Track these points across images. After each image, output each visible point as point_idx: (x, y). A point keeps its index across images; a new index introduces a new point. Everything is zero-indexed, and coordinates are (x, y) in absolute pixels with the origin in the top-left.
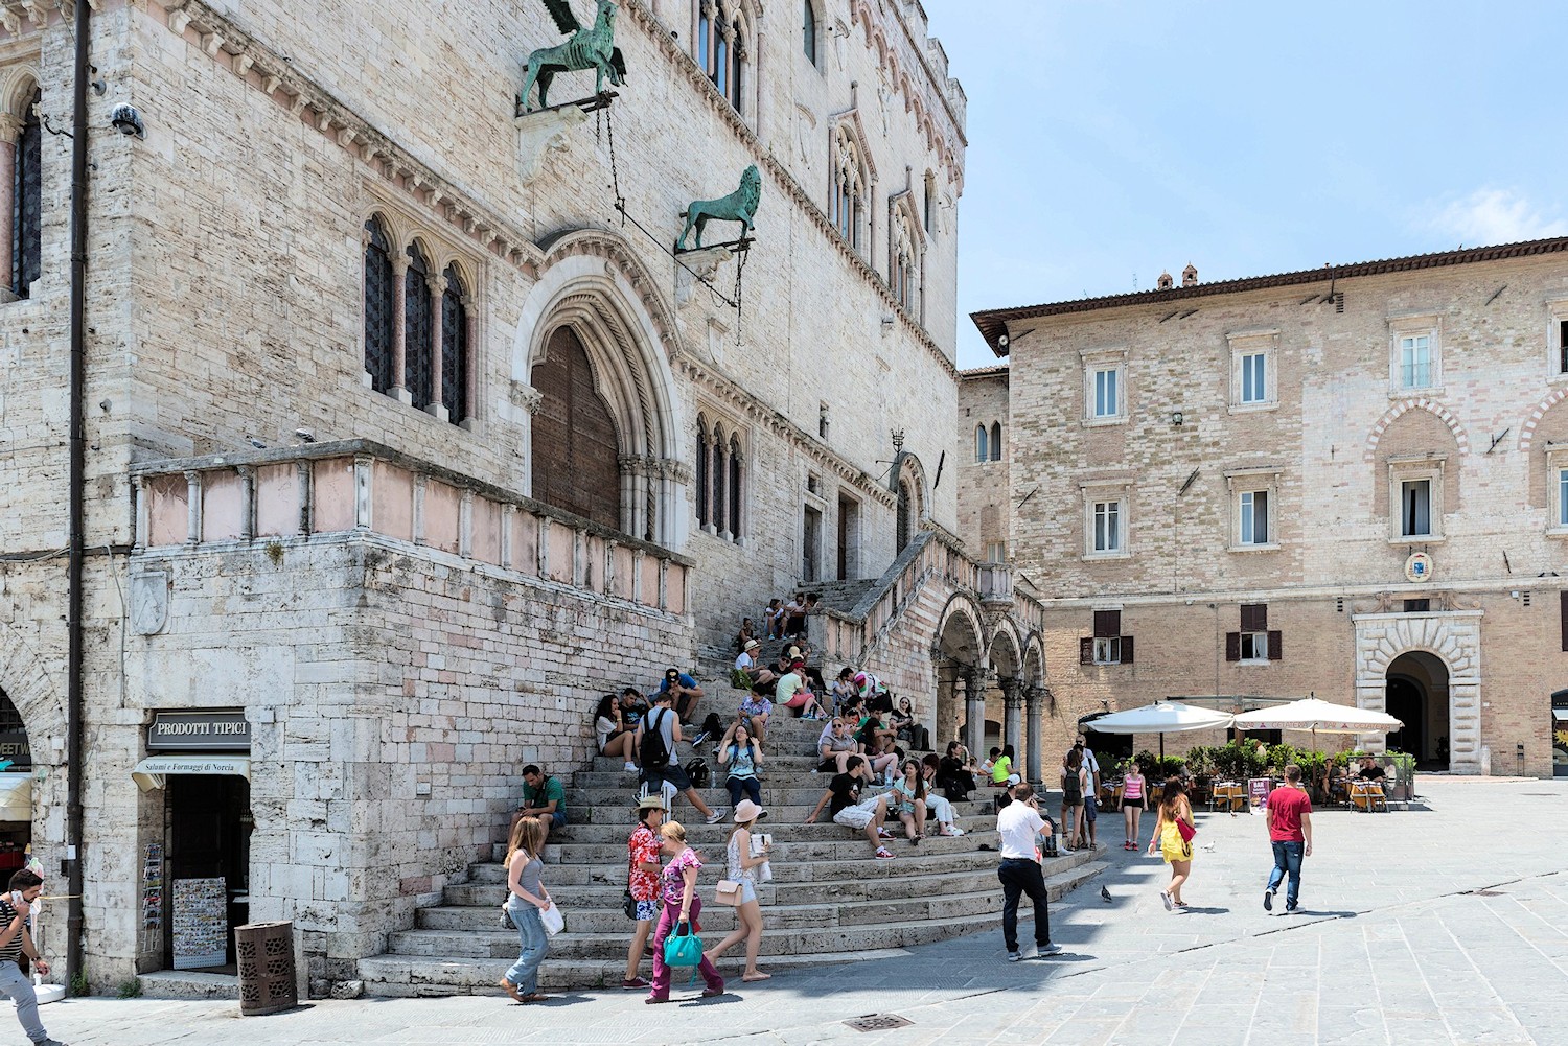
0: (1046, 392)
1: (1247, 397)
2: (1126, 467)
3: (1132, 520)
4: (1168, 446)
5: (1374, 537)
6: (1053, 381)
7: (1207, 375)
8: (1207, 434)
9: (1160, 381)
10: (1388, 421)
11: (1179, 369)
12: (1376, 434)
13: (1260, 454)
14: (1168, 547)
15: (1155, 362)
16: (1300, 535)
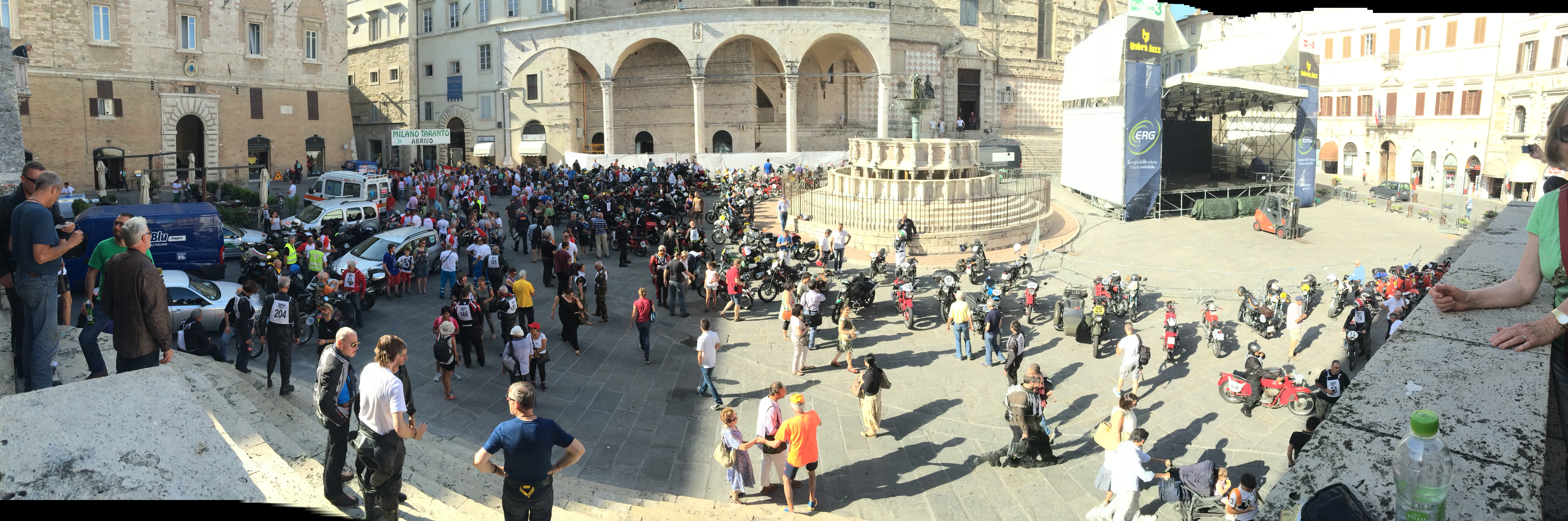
3: (20, 11)
5: (168, 46)
14: (47, 35)
16: (129, 40)
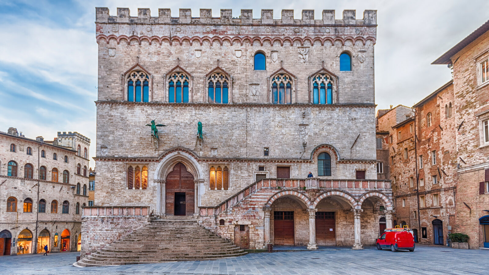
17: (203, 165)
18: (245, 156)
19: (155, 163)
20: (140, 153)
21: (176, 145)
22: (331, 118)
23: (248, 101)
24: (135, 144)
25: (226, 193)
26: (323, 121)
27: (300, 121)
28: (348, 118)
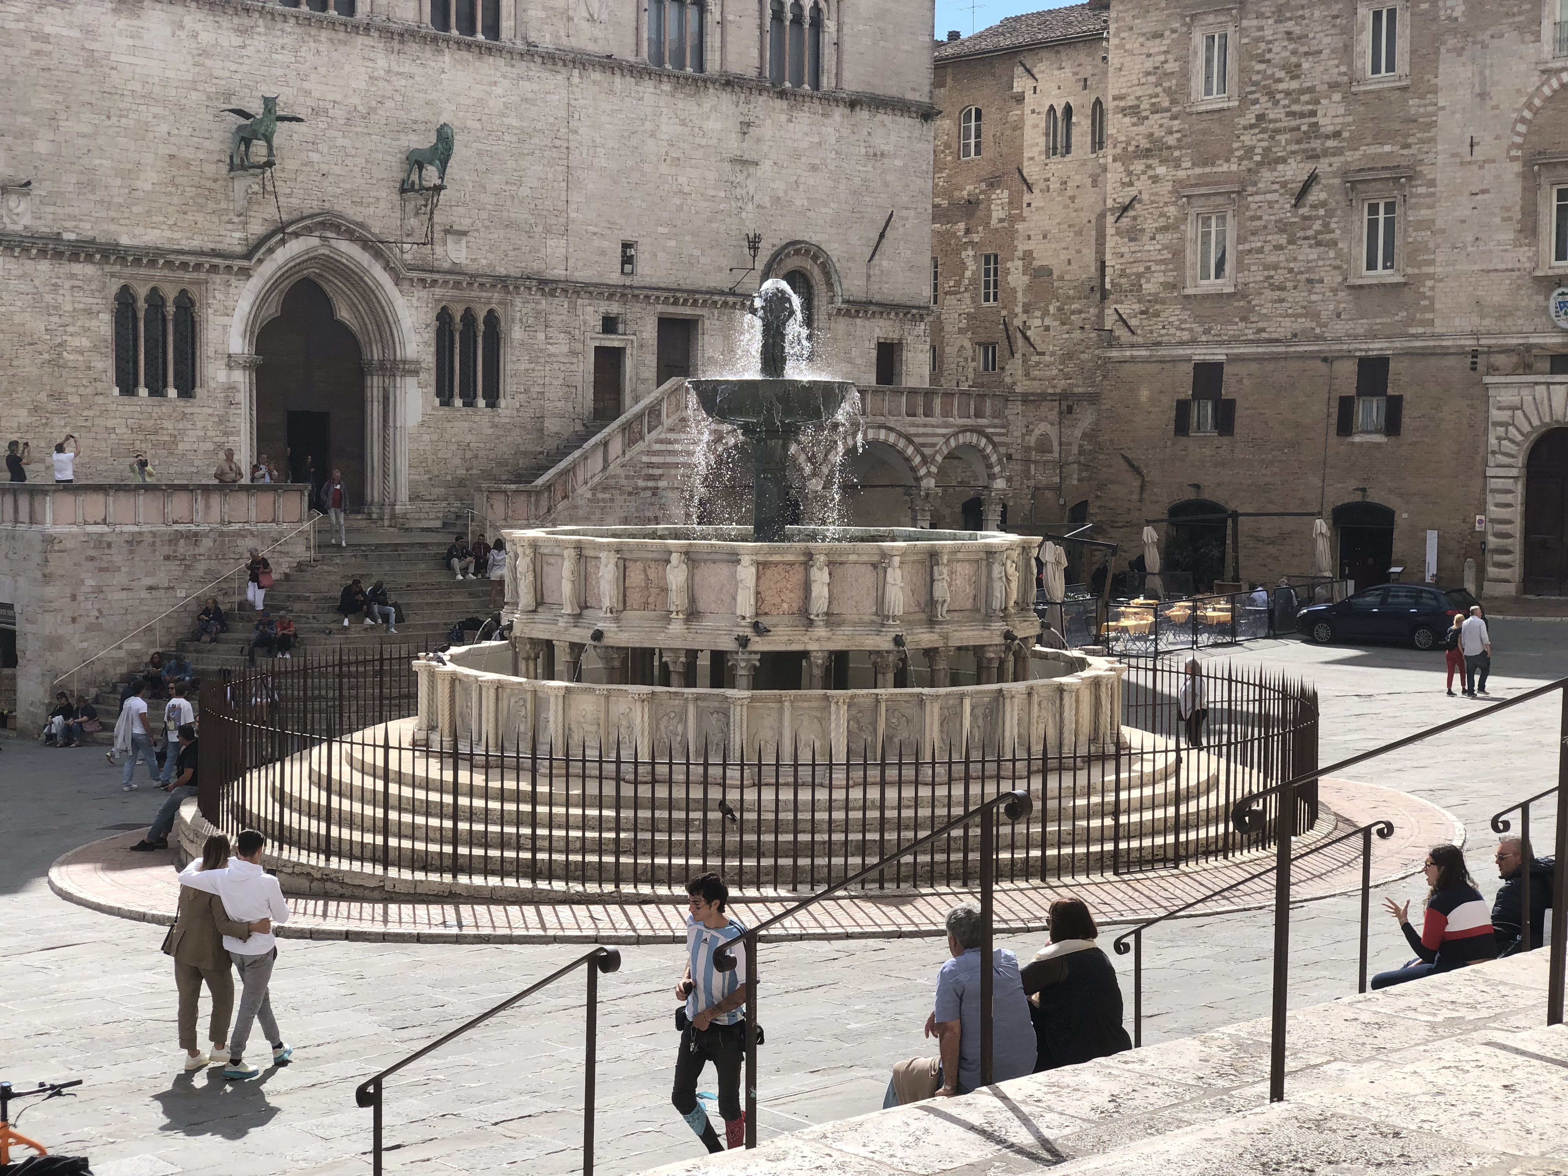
0: (1149, 65)
1: (1376, 69)
2: (1234, 167)
3: (1241, 240)
4: (1282, 138)
5: (1518, 265)
6: (1157, 50)
7: (1328, 40)
8: (1327, 121)
9: (1276, 47)
10: (1537, 102)
11: (1297, 30)
12: (1523, 120)
13: (1387, 148)
14: (1279, 277)
15: (1271, 21)
16: (1432, 262)
17: (414, 300)
18: (558, 272)
19: (233, 280)
20: (170, 227)
21: (312, 205)
22: (820, 144)
23: (574, 43)
24: (148, 187)
25: (497, 420)
26: (796, 155)
27: (733, 145)
28: (863, 151)
